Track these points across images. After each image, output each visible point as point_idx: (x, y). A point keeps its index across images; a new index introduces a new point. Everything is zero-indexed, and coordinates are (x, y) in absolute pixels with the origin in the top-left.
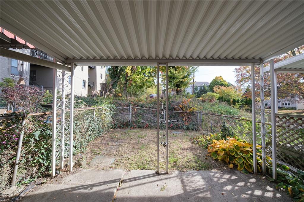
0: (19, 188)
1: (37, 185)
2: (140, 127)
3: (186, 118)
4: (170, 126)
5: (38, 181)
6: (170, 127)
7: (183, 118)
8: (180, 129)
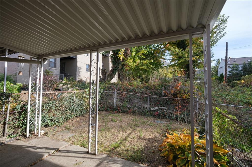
0: (7, 139)
1: (16, 140)
2: (124, 112)
3: (180, 106)
4: (155, 114)
5: (18, 138)
6: (155, 116)
7: (177, 106)
8: (167, 118)
